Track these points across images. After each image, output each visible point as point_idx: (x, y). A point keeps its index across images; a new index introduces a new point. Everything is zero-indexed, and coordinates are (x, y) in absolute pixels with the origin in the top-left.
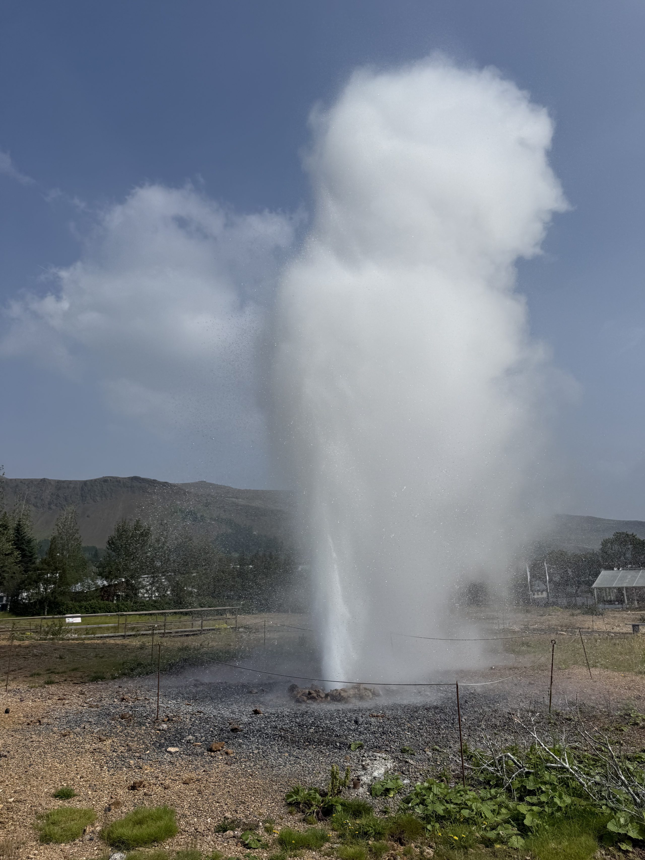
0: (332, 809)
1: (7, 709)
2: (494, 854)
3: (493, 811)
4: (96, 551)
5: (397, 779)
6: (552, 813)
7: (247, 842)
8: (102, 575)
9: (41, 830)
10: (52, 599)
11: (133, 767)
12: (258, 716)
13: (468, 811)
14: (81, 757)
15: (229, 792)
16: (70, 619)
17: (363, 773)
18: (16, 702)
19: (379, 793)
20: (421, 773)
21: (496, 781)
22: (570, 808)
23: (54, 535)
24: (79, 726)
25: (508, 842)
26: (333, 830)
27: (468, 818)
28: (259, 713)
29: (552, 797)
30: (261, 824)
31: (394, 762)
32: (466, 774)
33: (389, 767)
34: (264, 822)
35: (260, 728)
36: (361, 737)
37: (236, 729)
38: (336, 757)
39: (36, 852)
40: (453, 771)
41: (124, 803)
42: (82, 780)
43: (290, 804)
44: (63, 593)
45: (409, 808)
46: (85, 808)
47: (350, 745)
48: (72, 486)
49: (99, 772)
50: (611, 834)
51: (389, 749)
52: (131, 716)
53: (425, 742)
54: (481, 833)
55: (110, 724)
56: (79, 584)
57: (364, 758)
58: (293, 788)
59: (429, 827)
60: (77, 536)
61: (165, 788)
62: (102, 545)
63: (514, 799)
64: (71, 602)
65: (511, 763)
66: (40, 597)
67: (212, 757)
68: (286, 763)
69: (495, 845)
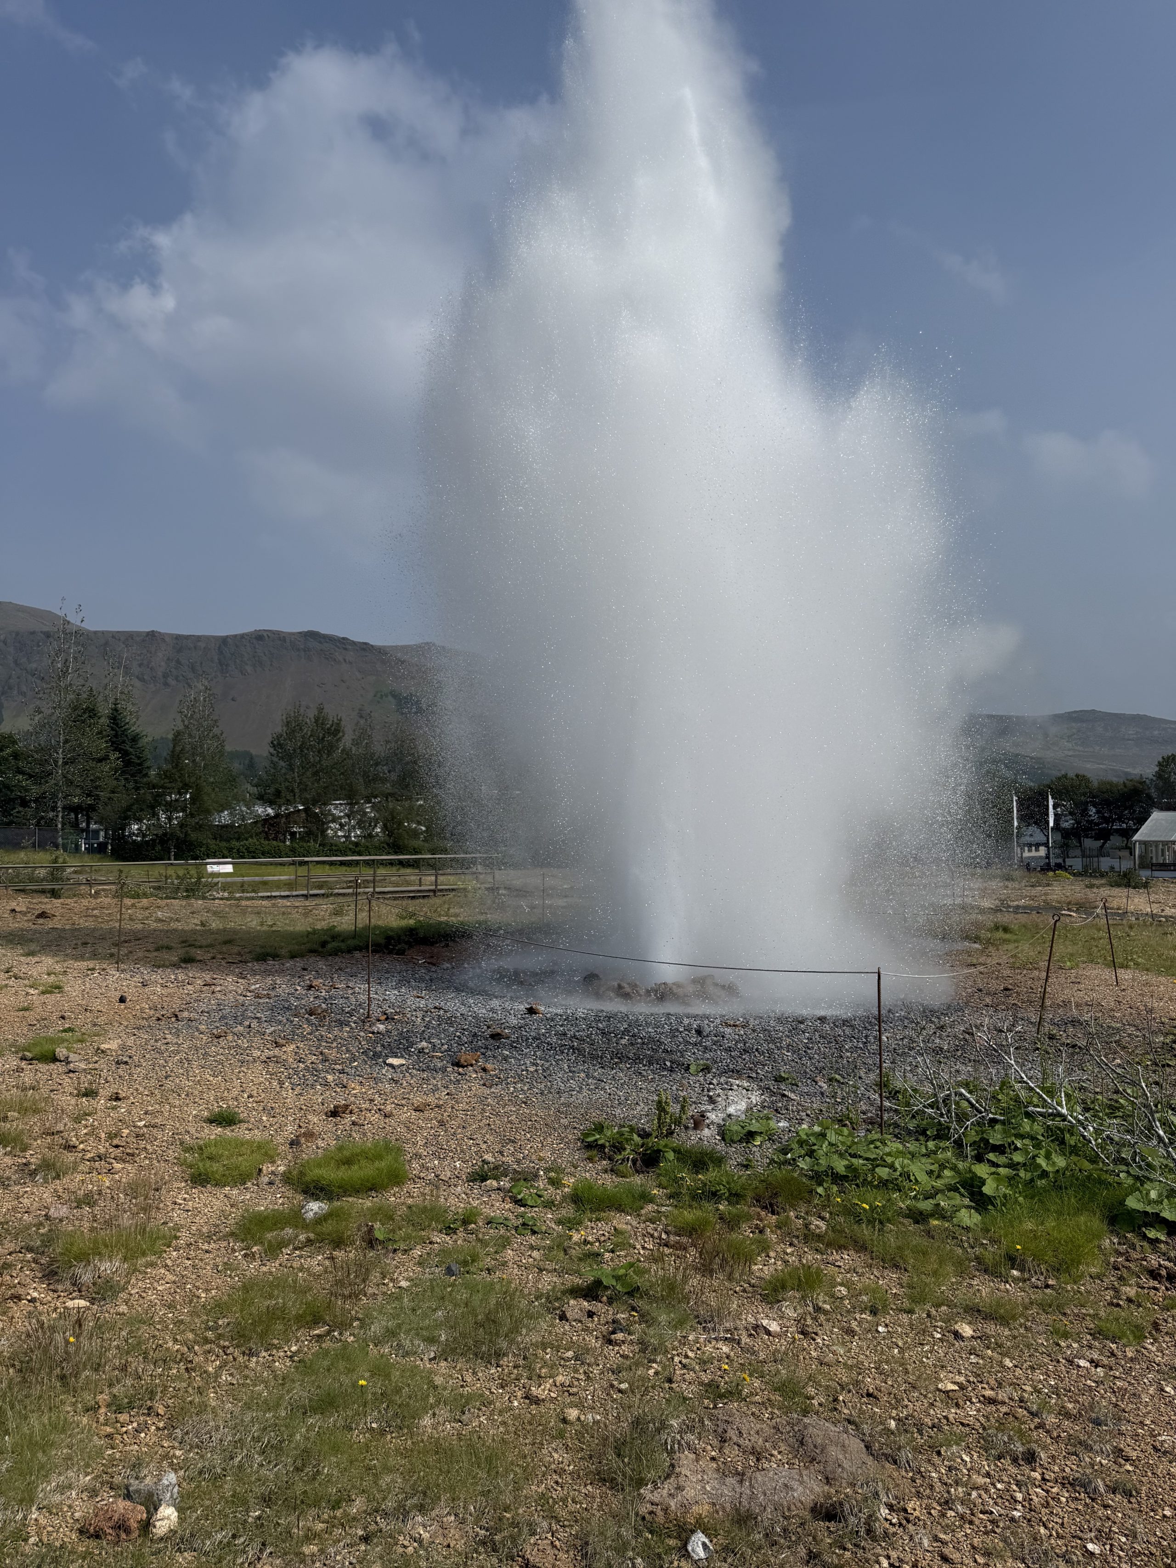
0: (659, 1157)
1: (122, 997)
2: (929, 1233)
3: (930, 1173)
4: (252, 758)
5: (768, 1119)
6: (1032, 1180)
7: (519, 1197)
8: (263, 799)
9: (191, 1166)
10: (182, 836)
11: (332, 1084)
12: (535, 1017)
13: (887, 1169)
14: (248, 1069)
15: (489, 1125)
16: (215, 866)
17: (710, 1107)
18: (136, 987)
19: (736, 1138)
20: (809, 1112)
21: (937, 1130)
22: (1064, 1174)
23: (176, 728)
24: (240, 1024)
25: (952, 1218)
26: (660, 1186)
27: (887, 1180)
28: (535, 1013)
29: (1034, 1157)
30: (542, 1173)
31: (762, 1094)
32: (885, 1118)
33: (754, 1102)
34: (547, 1170)
35: (539, 1034)
36: (707, 1056)
37: (499, 1034)
38: (664, 1082)
39: (186, 1196)
40: (864, 1113)
41: (320, 1134)
42: (251, 1100)
43: (589, 1146)
44: (199, 827)
45: (787, 1162)
46: (257, 1139)
47: (689, 1065)
48: (202, 645)
49: (278, 1089)
50: (1131, 1214)
51: (754, 1075)
52: (325, 1011)
53: (817, 1068)
54: (908, 1202)
55: (292, 1022)
56: (226, 813)
57: (712, 1086)
58: (594, 1124)
59: (820, 1190)
60: (216, 731)
61: (386, 1116)
62: (262, 750)
63: (967, 1157)
64: (214, 841)
65: (964, 1104)
66: (160, 832)
67: (460, 1074)
68: (581, 1088)
69: (931, 1221)
